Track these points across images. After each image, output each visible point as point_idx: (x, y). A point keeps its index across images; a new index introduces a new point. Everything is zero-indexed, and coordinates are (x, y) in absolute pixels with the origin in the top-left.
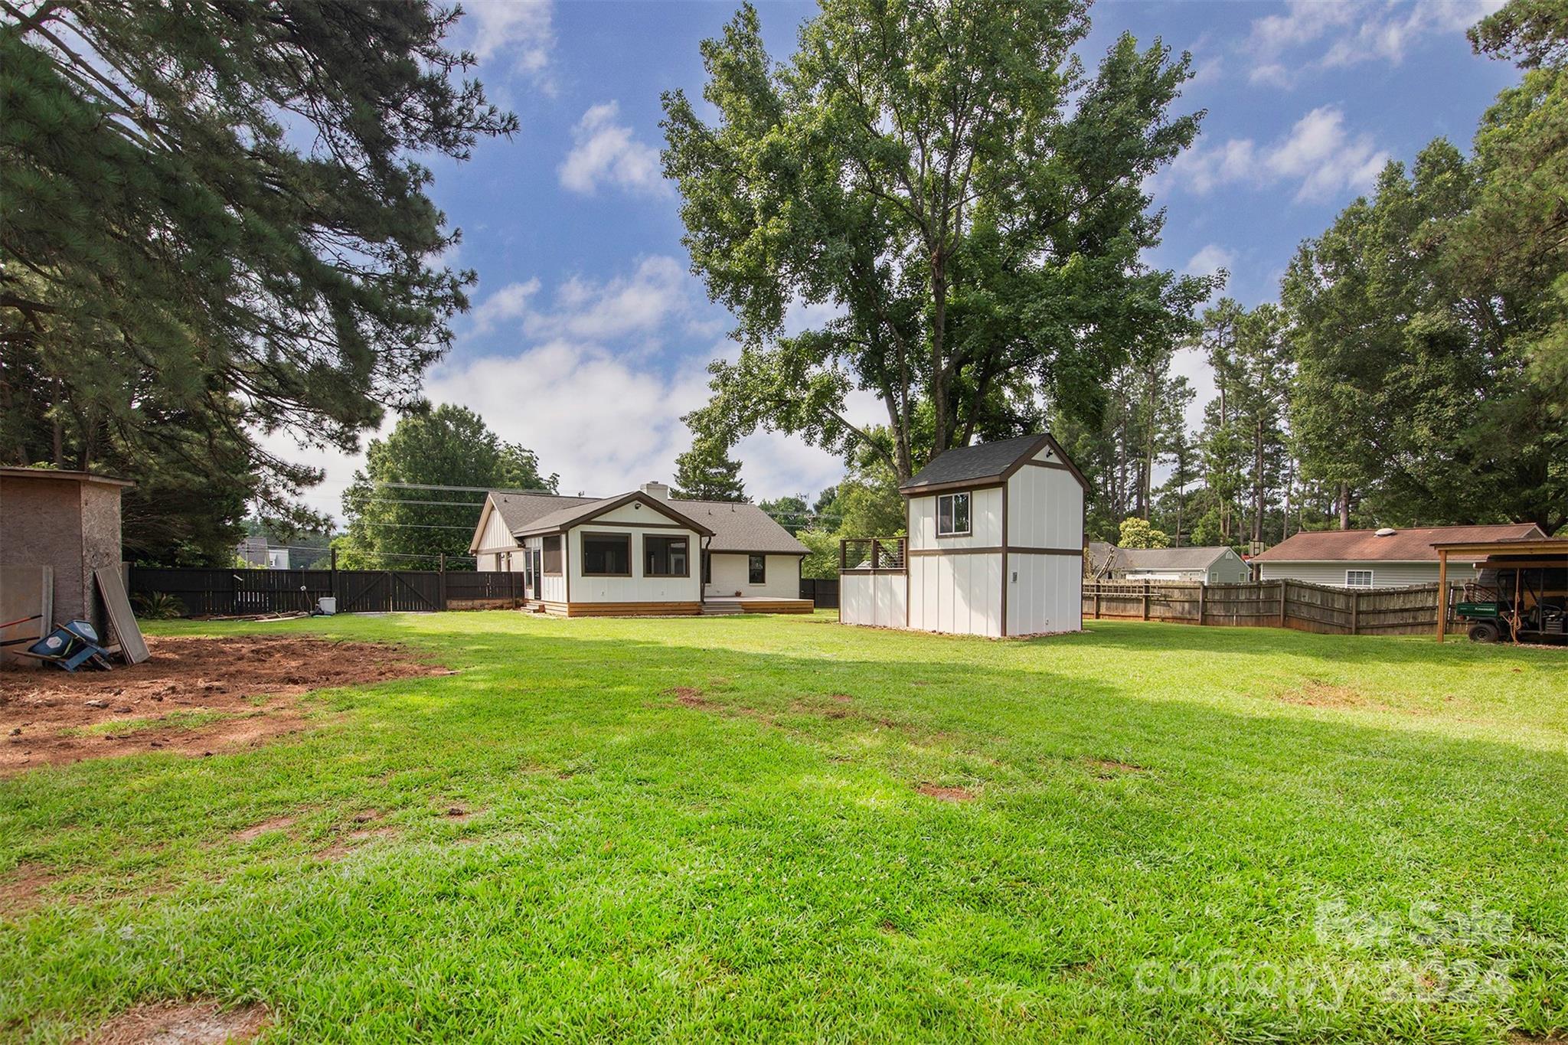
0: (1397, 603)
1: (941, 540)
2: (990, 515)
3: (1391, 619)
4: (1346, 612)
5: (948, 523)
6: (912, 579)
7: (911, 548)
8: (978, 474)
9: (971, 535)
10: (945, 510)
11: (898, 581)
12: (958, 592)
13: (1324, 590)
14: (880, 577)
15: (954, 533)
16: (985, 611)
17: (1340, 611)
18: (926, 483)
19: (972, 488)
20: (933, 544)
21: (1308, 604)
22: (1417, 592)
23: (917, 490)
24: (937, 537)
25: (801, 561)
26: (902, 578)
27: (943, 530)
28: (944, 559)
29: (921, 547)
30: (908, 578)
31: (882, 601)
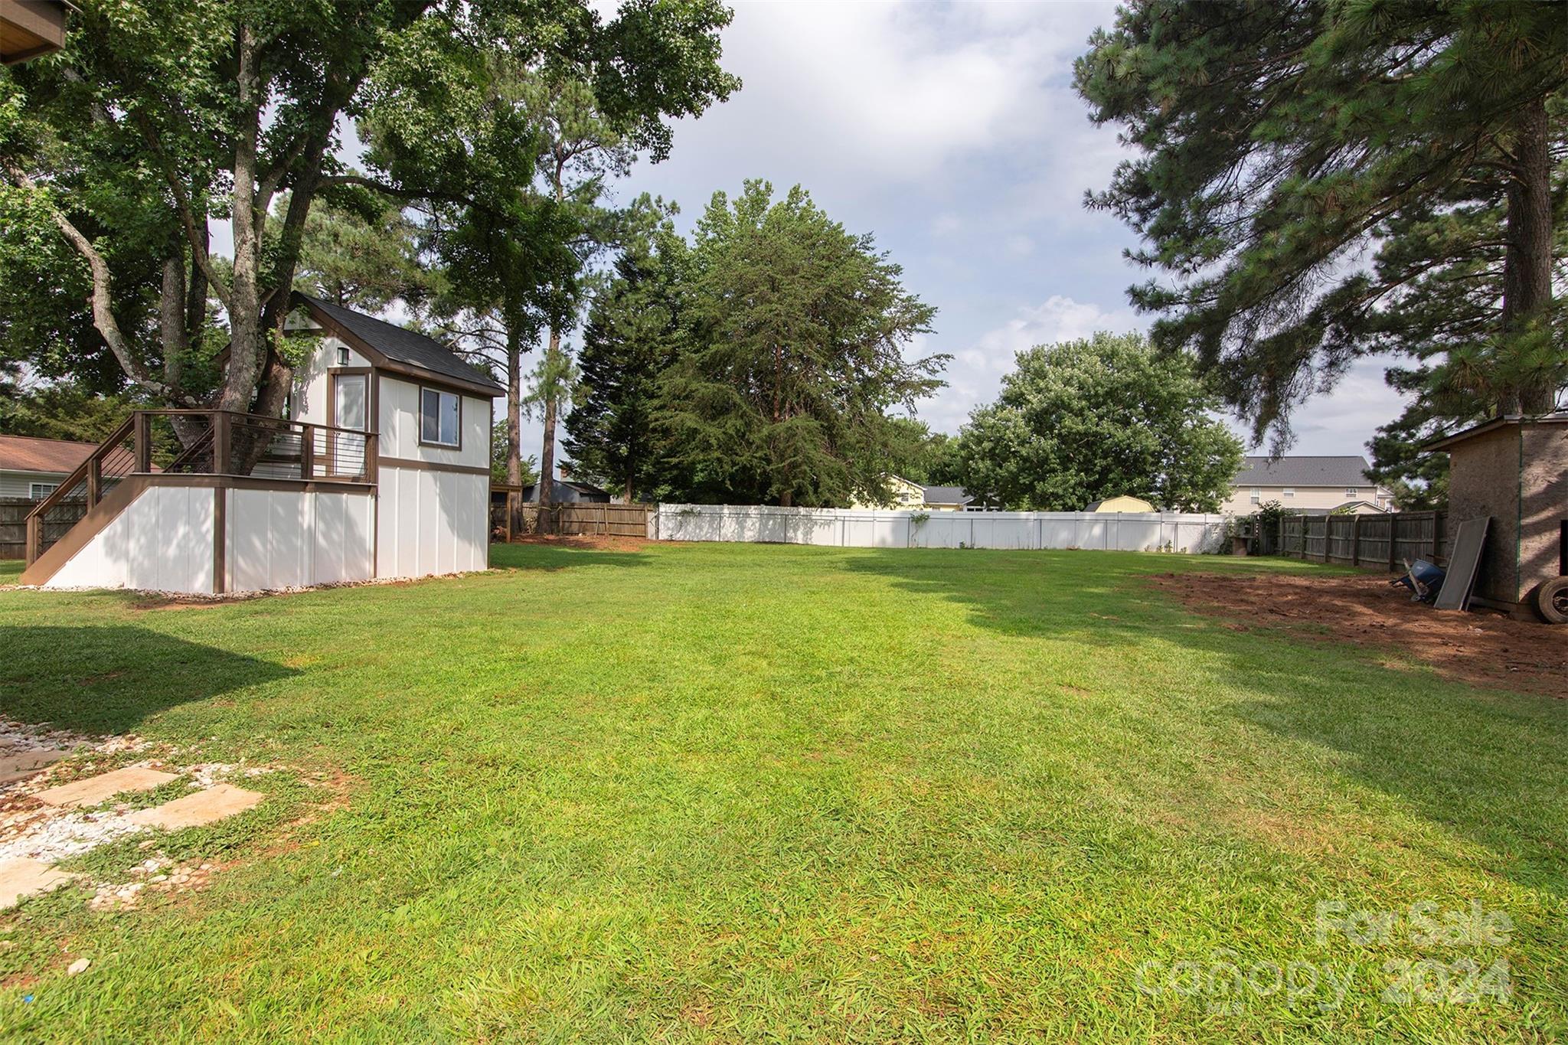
1: (424, 449)
2: (478, 428)
5: (433, 428)
6: (381, 502)
7: (381, 455)
9: (460, 449)
11: (358, 505)
12: (444, 519)
14: (323, 497)
15: (440, 442)
16: (472, 541)
19: (463, 392)
20: (418, 455)
24: (421, 444)
26: (368, 499)
27: (426, 437)
28: (428, 476)
29: (396, 453)
30: (376, 500)
31: (326, 536)
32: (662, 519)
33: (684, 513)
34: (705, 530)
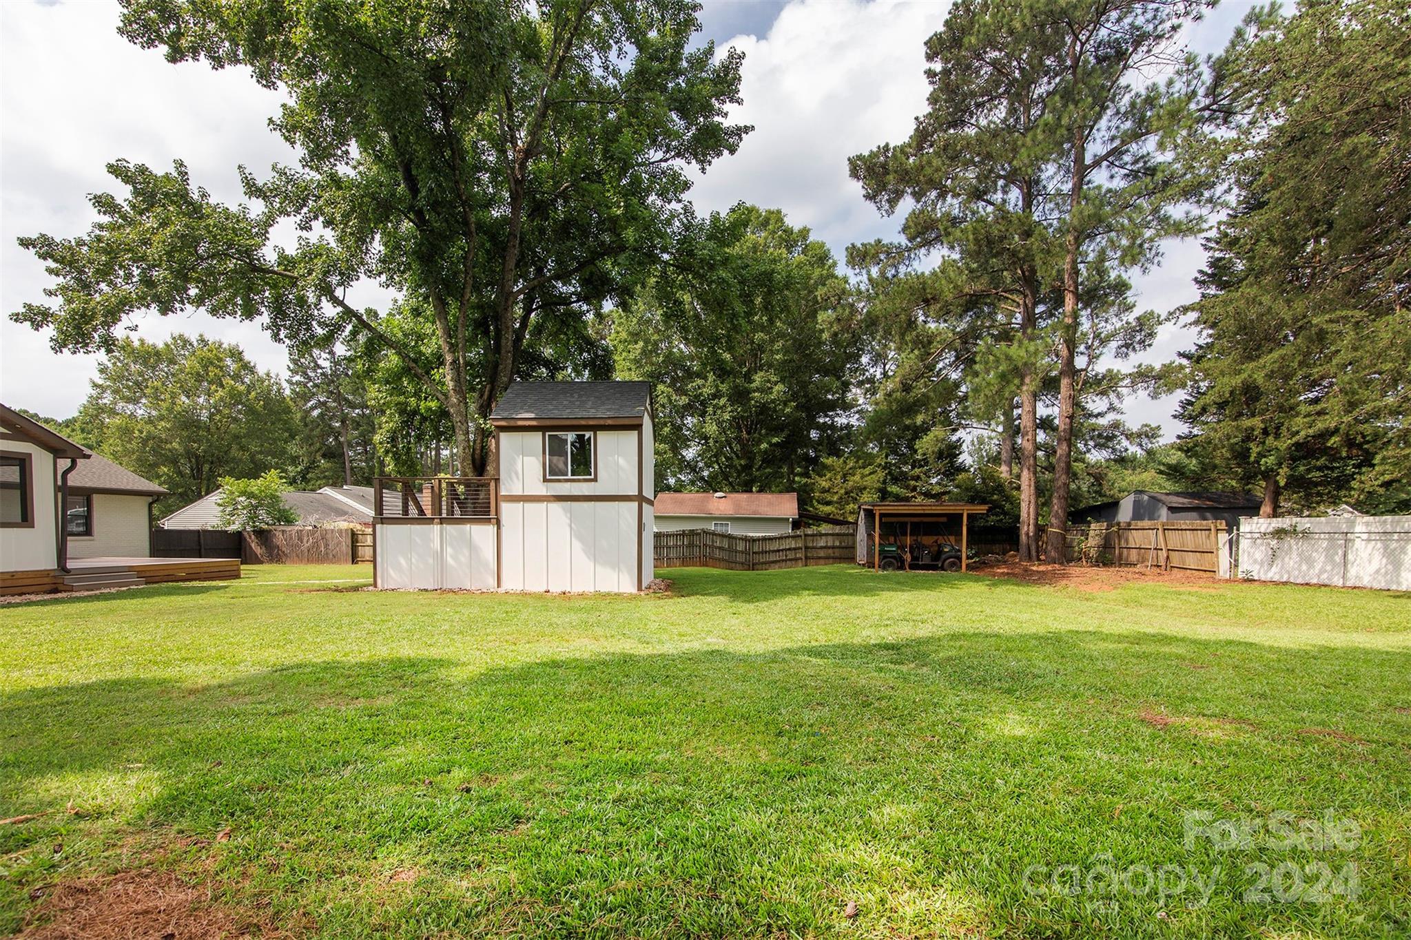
0: (775, 546)
1: (550, 484)
2: (621, 461)
3: (773, 557)
4: (745, 552)
5: (561, 465)
6: (504, 530)
7: (503, 492)
8: (609, 414)
9: (595, 480)
10: (556, 448)
11: (482, 534)
12: (577, 545)
13: (730, 537)
14: (449, 528)
15: (570, 477)
16: (616, 565)
17: (742, 552)
18: (533, 416)
19: (596, 428)
20: (542, 490)
21: (720, 548)
22: (786, 537)
23: (520, 423)
24: (545, 480)
25: (150, 505)
26: (491, 529)
27: (552, 473)
28: (555, 507)
29: (517, 491)
30: (499, 528)
31: (454, 558)
32: (1244, 544)
33: (1279, 533)
34: (1318, 567)
